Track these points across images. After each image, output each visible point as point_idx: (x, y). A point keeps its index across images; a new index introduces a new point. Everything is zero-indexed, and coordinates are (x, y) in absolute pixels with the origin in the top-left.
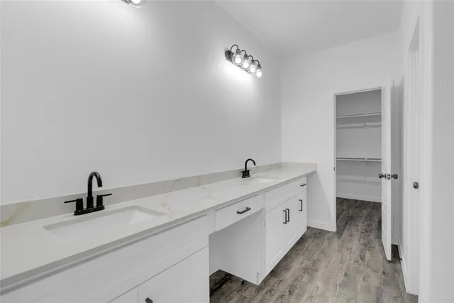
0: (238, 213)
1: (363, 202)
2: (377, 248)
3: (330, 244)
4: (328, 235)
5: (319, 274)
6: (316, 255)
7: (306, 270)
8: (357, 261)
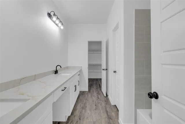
0: (62, 90)
1: (93, 79)
2: (101, 93)
3: (88, 96)
4: (86, 92)
5: (87, 108)
6: (84, 101)
7: (83, 108)
8: (97, 99)
